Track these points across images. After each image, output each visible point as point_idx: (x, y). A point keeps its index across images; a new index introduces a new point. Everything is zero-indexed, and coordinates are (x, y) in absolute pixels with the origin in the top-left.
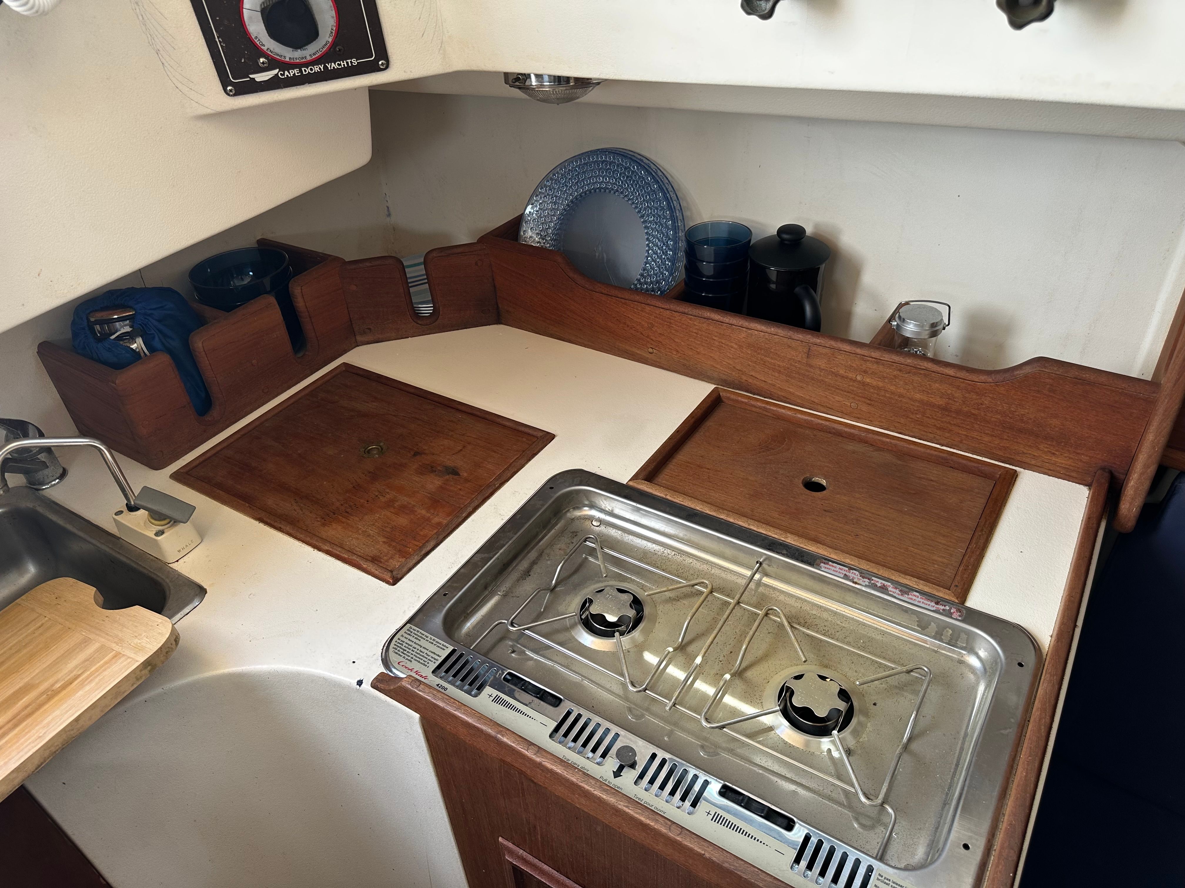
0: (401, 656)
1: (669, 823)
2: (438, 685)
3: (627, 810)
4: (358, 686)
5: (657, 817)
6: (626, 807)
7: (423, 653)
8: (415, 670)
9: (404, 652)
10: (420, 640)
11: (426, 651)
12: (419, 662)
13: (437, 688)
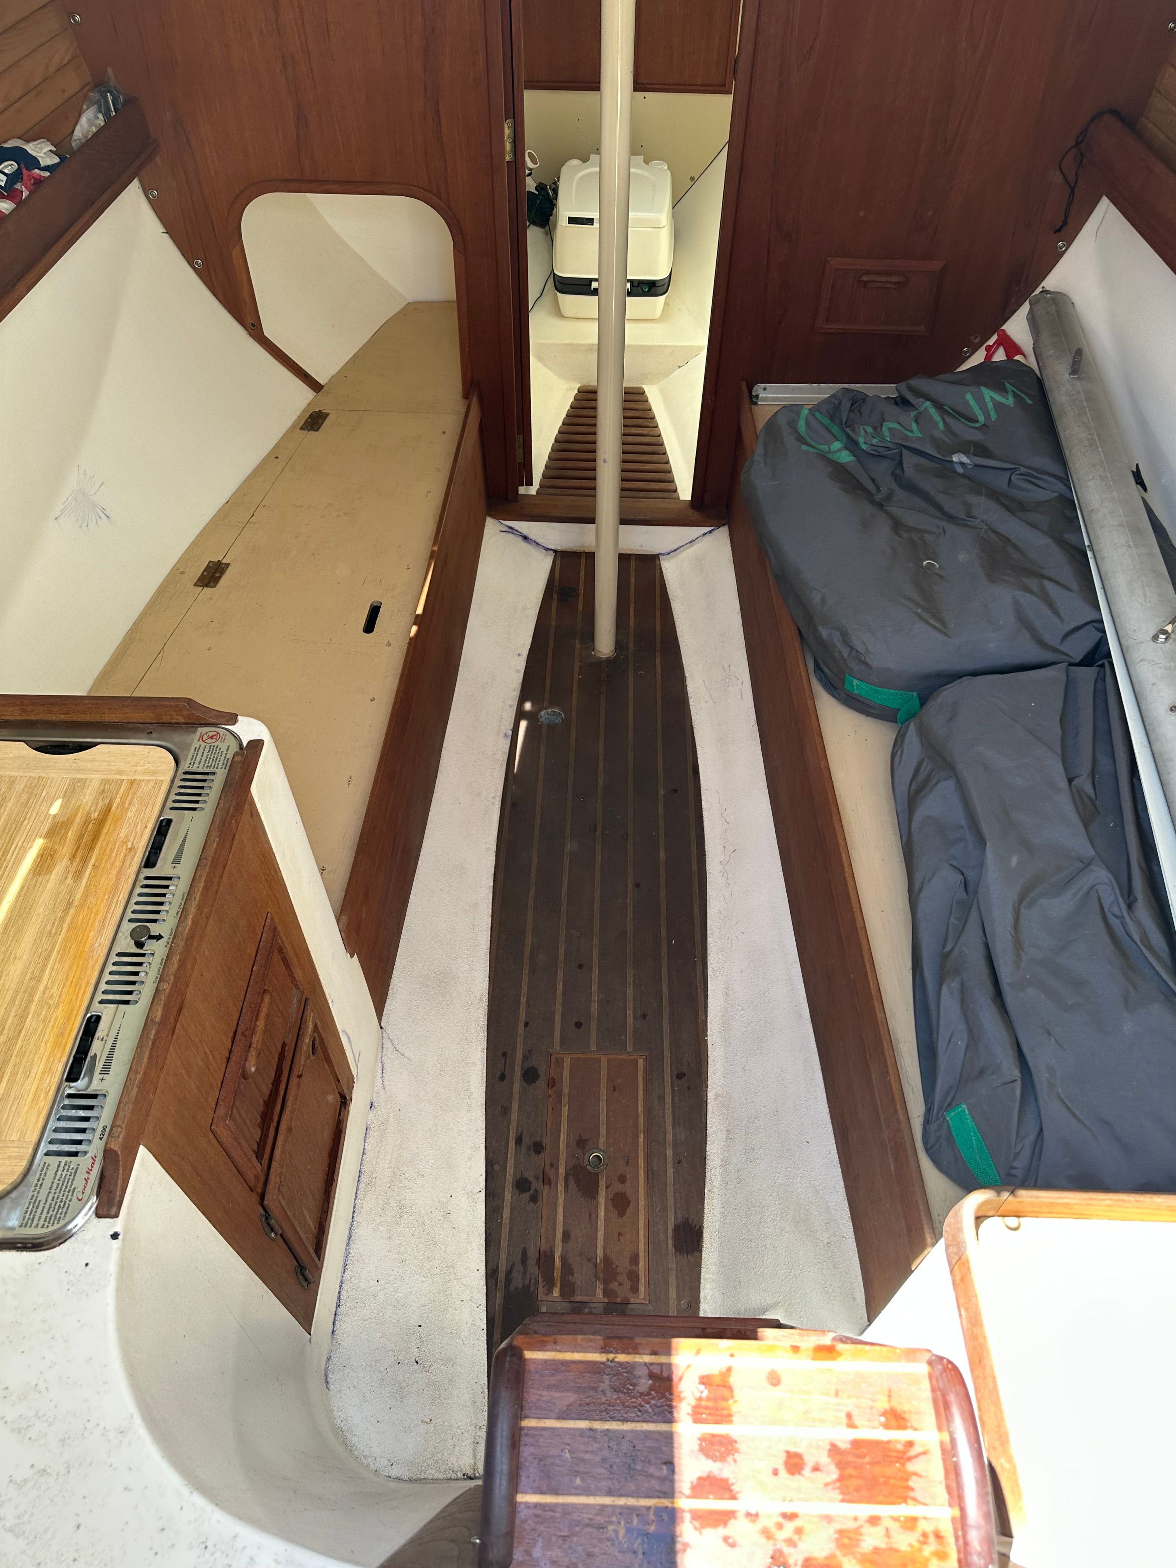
0: (69, 1205)
1: (199, 868)
2: (101, 1139)
3: (198, 898)
4: (120, 1237)
5: (197, 875)
6: (195, 898)
7: (58, 1184)
8: (86, 1176)
9: (62, 1206)
10: (40, 1201)
11: (56, 1182)
12: (73, 1180)
13: (105, 1137)
